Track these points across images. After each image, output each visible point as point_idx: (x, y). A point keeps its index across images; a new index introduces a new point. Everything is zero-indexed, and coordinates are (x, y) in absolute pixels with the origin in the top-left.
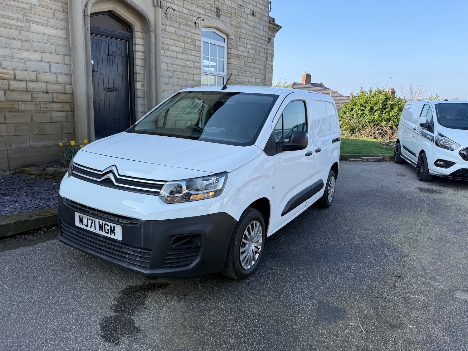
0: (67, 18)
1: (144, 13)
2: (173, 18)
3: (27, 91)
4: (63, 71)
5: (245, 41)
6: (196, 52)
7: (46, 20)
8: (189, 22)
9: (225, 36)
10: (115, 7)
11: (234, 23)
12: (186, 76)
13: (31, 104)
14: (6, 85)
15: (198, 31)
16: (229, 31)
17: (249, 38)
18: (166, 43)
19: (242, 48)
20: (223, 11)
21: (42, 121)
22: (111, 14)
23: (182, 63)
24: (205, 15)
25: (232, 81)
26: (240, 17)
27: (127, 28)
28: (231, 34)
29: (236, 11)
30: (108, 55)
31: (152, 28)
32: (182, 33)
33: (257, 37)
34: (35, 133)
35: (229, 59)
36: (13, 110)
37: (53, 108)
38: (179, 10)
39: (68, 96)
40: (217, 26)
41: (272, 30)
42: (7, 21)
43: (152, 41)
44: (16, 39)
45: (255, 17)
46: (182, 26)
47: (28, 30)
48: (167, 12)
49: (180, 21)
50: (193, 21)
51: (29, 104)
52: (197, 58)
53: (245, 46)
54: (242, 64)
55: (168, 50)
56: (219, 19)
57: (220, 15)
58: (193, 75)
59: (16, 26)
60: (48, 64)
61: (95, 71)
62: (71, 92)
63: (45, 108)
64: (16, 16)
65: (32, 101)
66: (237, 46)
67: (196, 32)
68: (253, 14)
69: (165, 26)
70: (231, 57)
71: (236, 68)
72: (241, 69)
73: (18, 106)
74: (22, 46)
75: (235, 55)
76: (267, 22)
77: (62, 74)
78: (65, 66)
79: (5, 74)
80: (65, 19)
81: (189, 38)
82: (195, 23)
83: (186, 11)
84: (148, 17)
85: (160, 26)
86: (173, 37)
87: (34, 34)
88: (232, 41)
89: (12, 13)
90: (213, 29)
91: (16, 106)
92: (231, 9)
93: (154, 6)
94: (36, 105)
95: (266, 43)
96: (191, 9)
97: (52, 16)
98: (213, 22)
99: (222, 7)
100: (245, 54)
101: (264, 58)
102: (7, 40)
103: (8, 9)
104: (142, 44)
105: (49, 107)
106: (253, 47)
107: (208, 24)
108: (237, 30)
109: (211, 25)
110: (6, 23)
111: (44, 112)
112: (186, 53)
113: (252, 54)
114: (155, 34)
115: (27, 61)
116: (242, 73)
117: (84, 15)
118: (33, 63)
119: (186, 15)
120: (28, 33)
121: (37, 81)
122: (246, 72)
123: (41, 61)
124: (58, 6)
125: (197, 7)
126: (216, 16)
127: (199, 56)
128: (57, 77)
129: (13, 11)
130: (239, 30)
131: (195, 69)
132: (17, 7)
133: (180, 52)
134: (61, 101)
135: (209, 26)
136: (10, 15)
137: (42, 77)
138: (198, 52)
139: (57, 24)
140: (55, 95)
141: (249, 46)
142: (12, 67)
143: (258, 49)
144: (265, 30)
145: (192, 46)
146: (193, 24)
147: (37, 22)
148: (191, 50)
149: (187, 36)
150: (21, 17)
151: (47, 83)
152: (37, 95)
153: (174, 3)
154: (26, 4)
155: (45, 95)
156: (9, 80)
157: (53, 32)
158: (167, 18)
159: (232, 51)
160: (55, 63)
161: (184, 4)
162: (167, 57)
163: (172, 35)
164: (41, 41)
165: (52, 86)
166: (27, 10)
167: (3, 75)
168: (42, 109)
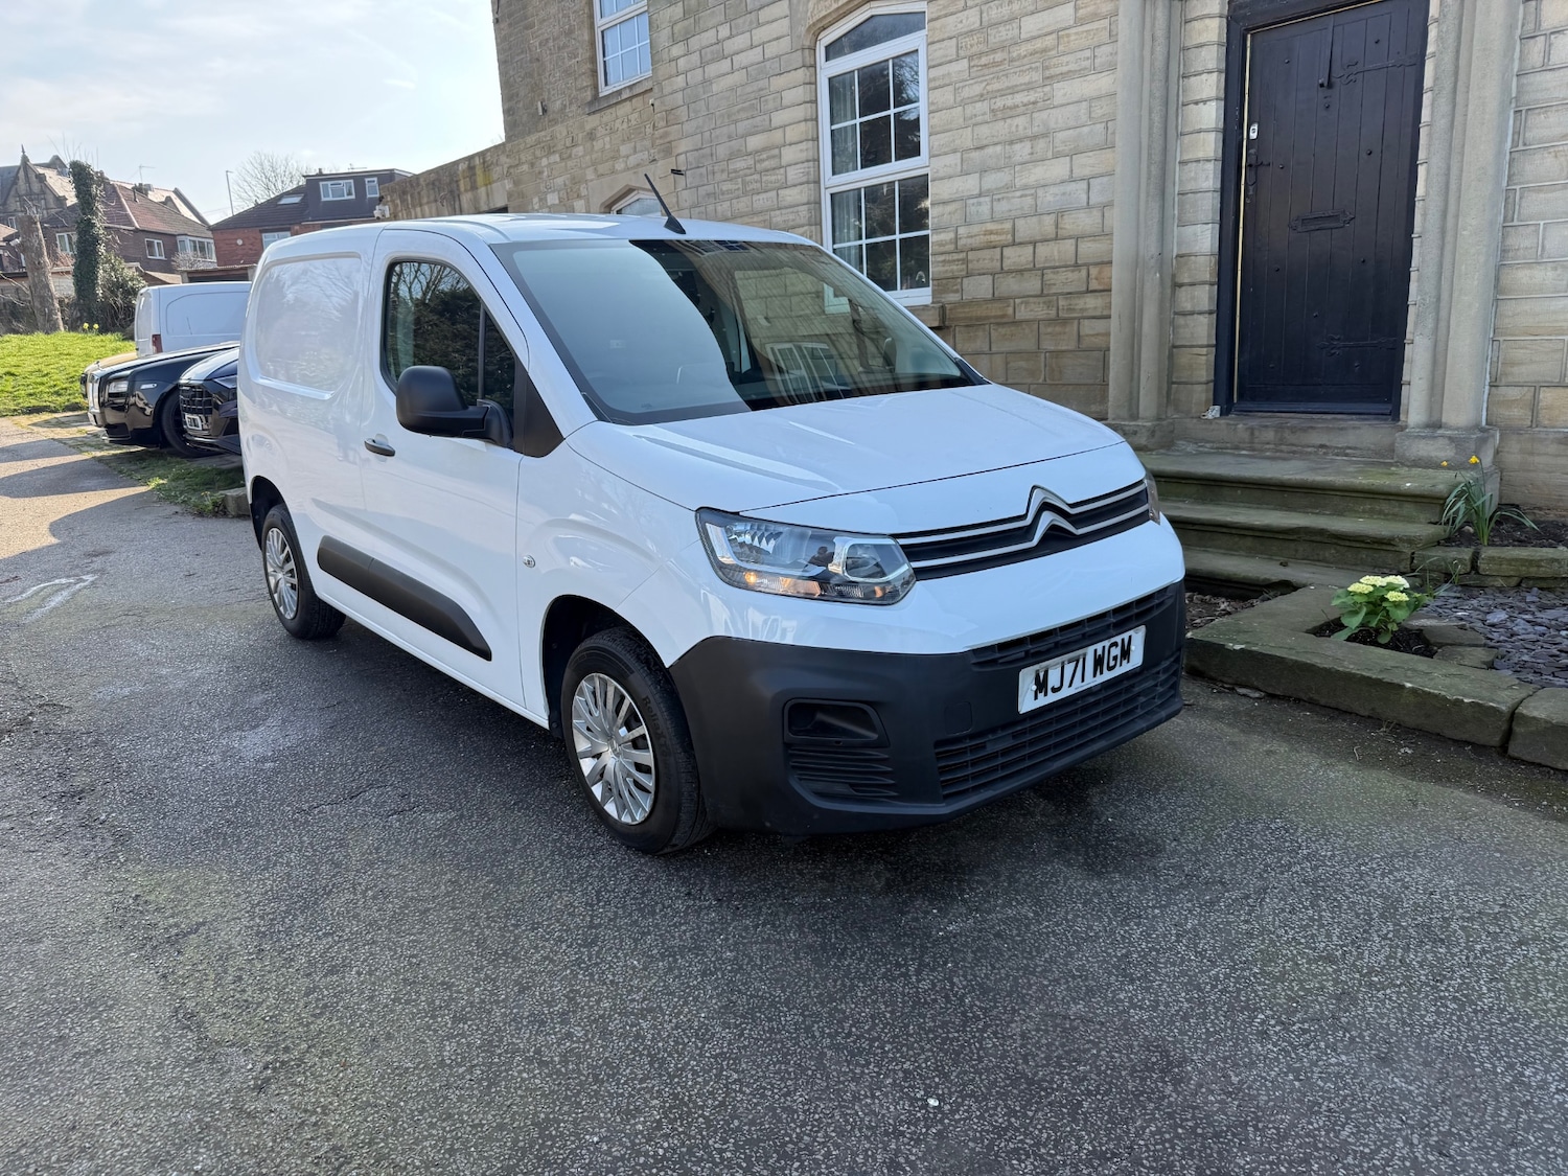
3: (1033, 268)
7: (1086, 59)
13: (1040, 303)
14: (998, 260)
21: (1059, 348)
34: (1041, 381)
36: (1004, 320)
37: (1086, 309)
42: (1009, 101)
44: (1022, 140)
47: (1049, 103)
51: (1035, 303)
59: (1026, 105)
60: (1084, 185)
61: (1261, 164)
63: (1067, 309)
64: (1026, 79)
65: (1041, 295)
73: (1015, 310)
74: (1032, 154)
79: (999, 233)
87: (1058, 110)
89: (1020, 75)
94: (1048, 304)
102: (1008, 147)
103: (1013, 70)
105: (1077, 307)
110: (1008, 108)
111: (1065, 321)
115: (1038, 191)
118: (1053, 190)
120: (1044, 115)
121: (1056, 238)
123: (1071, 178)
128: (1103, 216)
129: (1022, 68)
132: (1031, 54)
136: (1015, 83)
137: (1067, 224)
140: (1094, 271)
142: (1011, 213)
147: (1069, 72)
150: (1034, 77)
151: (1078, 238)
152: (1052, 276)
154: (1047, 38)
155: (1070, 275)
156: (1003, 247)
157: (1103, 83)
160: (1102, 175)
164: (1072, 123)
165: (1089, 244)
166: (1050, 50)
167: (993, 238)
168: (1061, 314)
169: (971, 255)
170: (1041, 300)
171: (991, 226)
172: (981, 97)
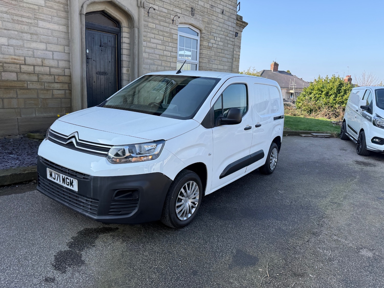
0: (67, 16)
1: (130, 13)
2: (155, 16)
3: (34, 73)
4: (63, 58)
5: (215, 35)
6: (173, 44)
7: (51, 18)
8: (168, 19)
9: (198, 31)
10: (107, 7)
11: (206, 21)
12: (164, 63)
13: (38, 84)
14: (18, 68)
15: (175, 27)
16: (202, 26)
17: (219, 32)
18: (148, 36)
19: (212, 41)
20: (197, 10)
21: (46, 97)
22: (103, 13)
23: (161, 52)
24: (181, 14)
25: (203, 67)
26: (211, 15)
27: (116, 24)
28: (203, 29)
29: (208, 11)
30: (101, 46)
31: (136, 24)
32: (161, 28)
33: (226, 31)
34: (40, 107)
35: (202, 50)
36: (23, 88)
37: (55, 87)
38: (159, 10)
39: (66, 78)
40: (192, 22)
41: (240, 26)
42: (20, 19)
43: (136, 35)
44: (26, 33)
45: (225, 15)
46: (162, 23)
47: (37, 25)
48: (149, 12)
49: (160, 19)
50: (171, 18)
51: (36, 84)
52: (174, 49)
53: (216, 39)
54: (212, 54)
55: (150, 42)
56: (193, 17)
57: (194, 13)
58: (170, 63)
59: (27, 23)
60: (51, 53)
61: (90, 59)
62: (69, 75)
63: (48, 87)
64: (27, 15)
65: (38, 82)
66: (208, 39)
67: (174, 28)
68: (223, 13)
69: (147, 23)
70: (203, 48)
71: (207, 57)
72: (211, 58)
73: (27, 85)
74: (31, 38)
75: (206, 47)
76: (235, 19)
77: (63, 60)
78: (65, 54)
79: (17, 60)
80: (66, 17)
81: (167, 32)
82: (173, 20)
83: (166, 11)
84: (132, 16)
85: (143, 23)
86: (154, 32)
87: (41, 29)
88: (204, 35)
89: (24, 12)
90: (188, 25)
91: (26, 85)
92: (204, 9)
93: (138, 6)
94: (41, 85)
95: (234, 36)
96: (170, 9)
97: (56, 15)
98: (188, 19)
99: (196, 7)
100: (215, 46)
101: (232, 49)
102: (20, 33)
103: (21, 10)
104: (128, 37)
105: (51, 86)
106: (222, 40)
107: (183, 21)
108: (209, 26)
109: (186, 22)
110: (19, 21)
111: (48, 90)
112: (164, 44)
113: (221, 46)
114: (138, 29)
115: (35, 50)
116: (212, 61)
117: (81, 14)
118: (40, 51)
119: (165, 14)
120: (36, 28)
121: (42, 66)
122: (216, 61)
123: (46, 50)
124: (60, 7)
125: (175, 8)
126: (191, 15)
127: (176, 47)
128: (58, 63)
129: (25, 11)
130: (210, 26)
131: (172, 58)
132: (28, 8)
133: (160, 44)
134: (61, 82)
135: (185, 23)
136: (22, 14)
137: (46, 62)
138: (175, 44)
139: (60, 21)
140: (56, 77)
141: (218, 39)
142: (23, 55)
143: (226, 41)
144: (233, 26)
145: (170, 39)
146: (171, 21)
147: (43, 19)
148: (169, 42)
149: (166, 31)
150: (31, 15)
151: (50, 67)
152: (42, 76)
153: (156, 4)
154: (35, 6)
155: (48, 77)
156: (20, 64)
157: (56, 27)
158: (149, 16)
159: (203, 43)
160: (57, 52)
161: (164, 5)
162: (148, 48)
163: (153, 30)
164: (46, 34)
165: (54, 69)
166: (36, 10)
167: (16, 61)
168: (46, 88)
169: (5, 65)
170: (39, 83)
171: (14, 57)
172: (6, 13)
